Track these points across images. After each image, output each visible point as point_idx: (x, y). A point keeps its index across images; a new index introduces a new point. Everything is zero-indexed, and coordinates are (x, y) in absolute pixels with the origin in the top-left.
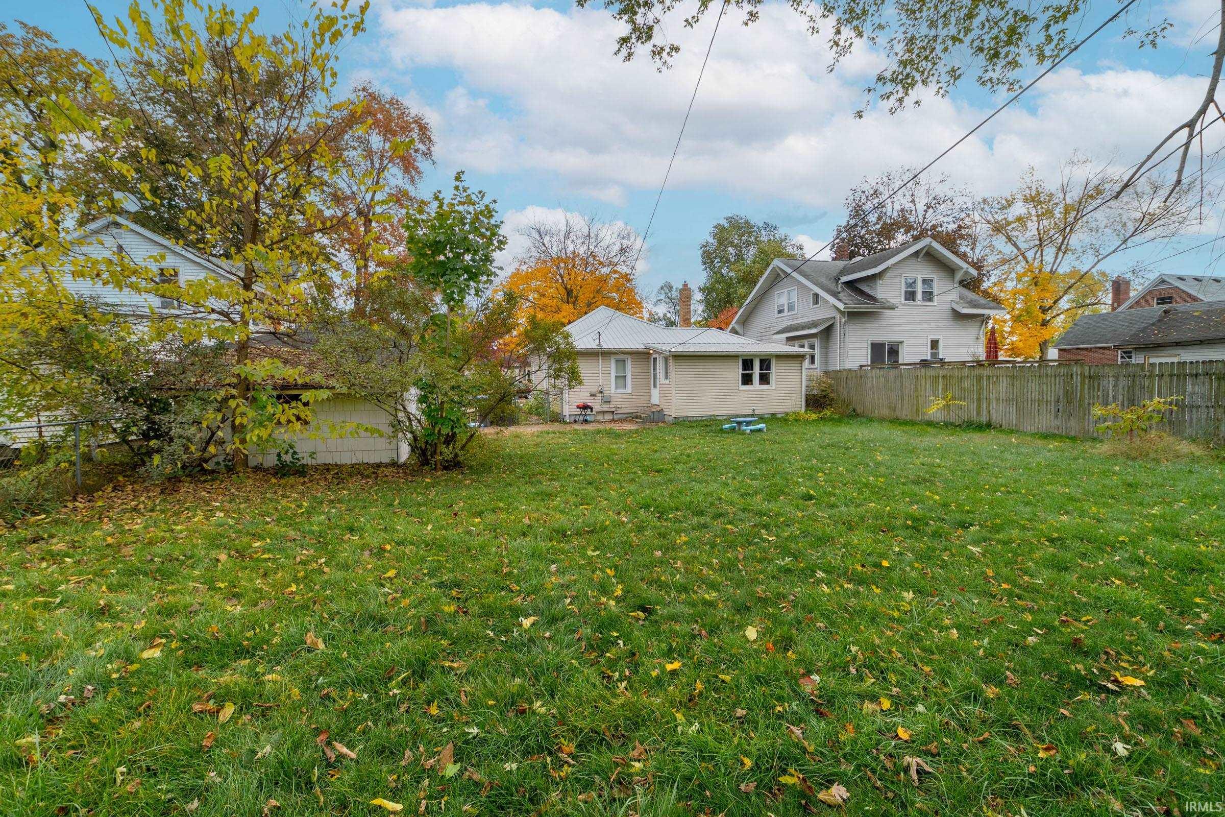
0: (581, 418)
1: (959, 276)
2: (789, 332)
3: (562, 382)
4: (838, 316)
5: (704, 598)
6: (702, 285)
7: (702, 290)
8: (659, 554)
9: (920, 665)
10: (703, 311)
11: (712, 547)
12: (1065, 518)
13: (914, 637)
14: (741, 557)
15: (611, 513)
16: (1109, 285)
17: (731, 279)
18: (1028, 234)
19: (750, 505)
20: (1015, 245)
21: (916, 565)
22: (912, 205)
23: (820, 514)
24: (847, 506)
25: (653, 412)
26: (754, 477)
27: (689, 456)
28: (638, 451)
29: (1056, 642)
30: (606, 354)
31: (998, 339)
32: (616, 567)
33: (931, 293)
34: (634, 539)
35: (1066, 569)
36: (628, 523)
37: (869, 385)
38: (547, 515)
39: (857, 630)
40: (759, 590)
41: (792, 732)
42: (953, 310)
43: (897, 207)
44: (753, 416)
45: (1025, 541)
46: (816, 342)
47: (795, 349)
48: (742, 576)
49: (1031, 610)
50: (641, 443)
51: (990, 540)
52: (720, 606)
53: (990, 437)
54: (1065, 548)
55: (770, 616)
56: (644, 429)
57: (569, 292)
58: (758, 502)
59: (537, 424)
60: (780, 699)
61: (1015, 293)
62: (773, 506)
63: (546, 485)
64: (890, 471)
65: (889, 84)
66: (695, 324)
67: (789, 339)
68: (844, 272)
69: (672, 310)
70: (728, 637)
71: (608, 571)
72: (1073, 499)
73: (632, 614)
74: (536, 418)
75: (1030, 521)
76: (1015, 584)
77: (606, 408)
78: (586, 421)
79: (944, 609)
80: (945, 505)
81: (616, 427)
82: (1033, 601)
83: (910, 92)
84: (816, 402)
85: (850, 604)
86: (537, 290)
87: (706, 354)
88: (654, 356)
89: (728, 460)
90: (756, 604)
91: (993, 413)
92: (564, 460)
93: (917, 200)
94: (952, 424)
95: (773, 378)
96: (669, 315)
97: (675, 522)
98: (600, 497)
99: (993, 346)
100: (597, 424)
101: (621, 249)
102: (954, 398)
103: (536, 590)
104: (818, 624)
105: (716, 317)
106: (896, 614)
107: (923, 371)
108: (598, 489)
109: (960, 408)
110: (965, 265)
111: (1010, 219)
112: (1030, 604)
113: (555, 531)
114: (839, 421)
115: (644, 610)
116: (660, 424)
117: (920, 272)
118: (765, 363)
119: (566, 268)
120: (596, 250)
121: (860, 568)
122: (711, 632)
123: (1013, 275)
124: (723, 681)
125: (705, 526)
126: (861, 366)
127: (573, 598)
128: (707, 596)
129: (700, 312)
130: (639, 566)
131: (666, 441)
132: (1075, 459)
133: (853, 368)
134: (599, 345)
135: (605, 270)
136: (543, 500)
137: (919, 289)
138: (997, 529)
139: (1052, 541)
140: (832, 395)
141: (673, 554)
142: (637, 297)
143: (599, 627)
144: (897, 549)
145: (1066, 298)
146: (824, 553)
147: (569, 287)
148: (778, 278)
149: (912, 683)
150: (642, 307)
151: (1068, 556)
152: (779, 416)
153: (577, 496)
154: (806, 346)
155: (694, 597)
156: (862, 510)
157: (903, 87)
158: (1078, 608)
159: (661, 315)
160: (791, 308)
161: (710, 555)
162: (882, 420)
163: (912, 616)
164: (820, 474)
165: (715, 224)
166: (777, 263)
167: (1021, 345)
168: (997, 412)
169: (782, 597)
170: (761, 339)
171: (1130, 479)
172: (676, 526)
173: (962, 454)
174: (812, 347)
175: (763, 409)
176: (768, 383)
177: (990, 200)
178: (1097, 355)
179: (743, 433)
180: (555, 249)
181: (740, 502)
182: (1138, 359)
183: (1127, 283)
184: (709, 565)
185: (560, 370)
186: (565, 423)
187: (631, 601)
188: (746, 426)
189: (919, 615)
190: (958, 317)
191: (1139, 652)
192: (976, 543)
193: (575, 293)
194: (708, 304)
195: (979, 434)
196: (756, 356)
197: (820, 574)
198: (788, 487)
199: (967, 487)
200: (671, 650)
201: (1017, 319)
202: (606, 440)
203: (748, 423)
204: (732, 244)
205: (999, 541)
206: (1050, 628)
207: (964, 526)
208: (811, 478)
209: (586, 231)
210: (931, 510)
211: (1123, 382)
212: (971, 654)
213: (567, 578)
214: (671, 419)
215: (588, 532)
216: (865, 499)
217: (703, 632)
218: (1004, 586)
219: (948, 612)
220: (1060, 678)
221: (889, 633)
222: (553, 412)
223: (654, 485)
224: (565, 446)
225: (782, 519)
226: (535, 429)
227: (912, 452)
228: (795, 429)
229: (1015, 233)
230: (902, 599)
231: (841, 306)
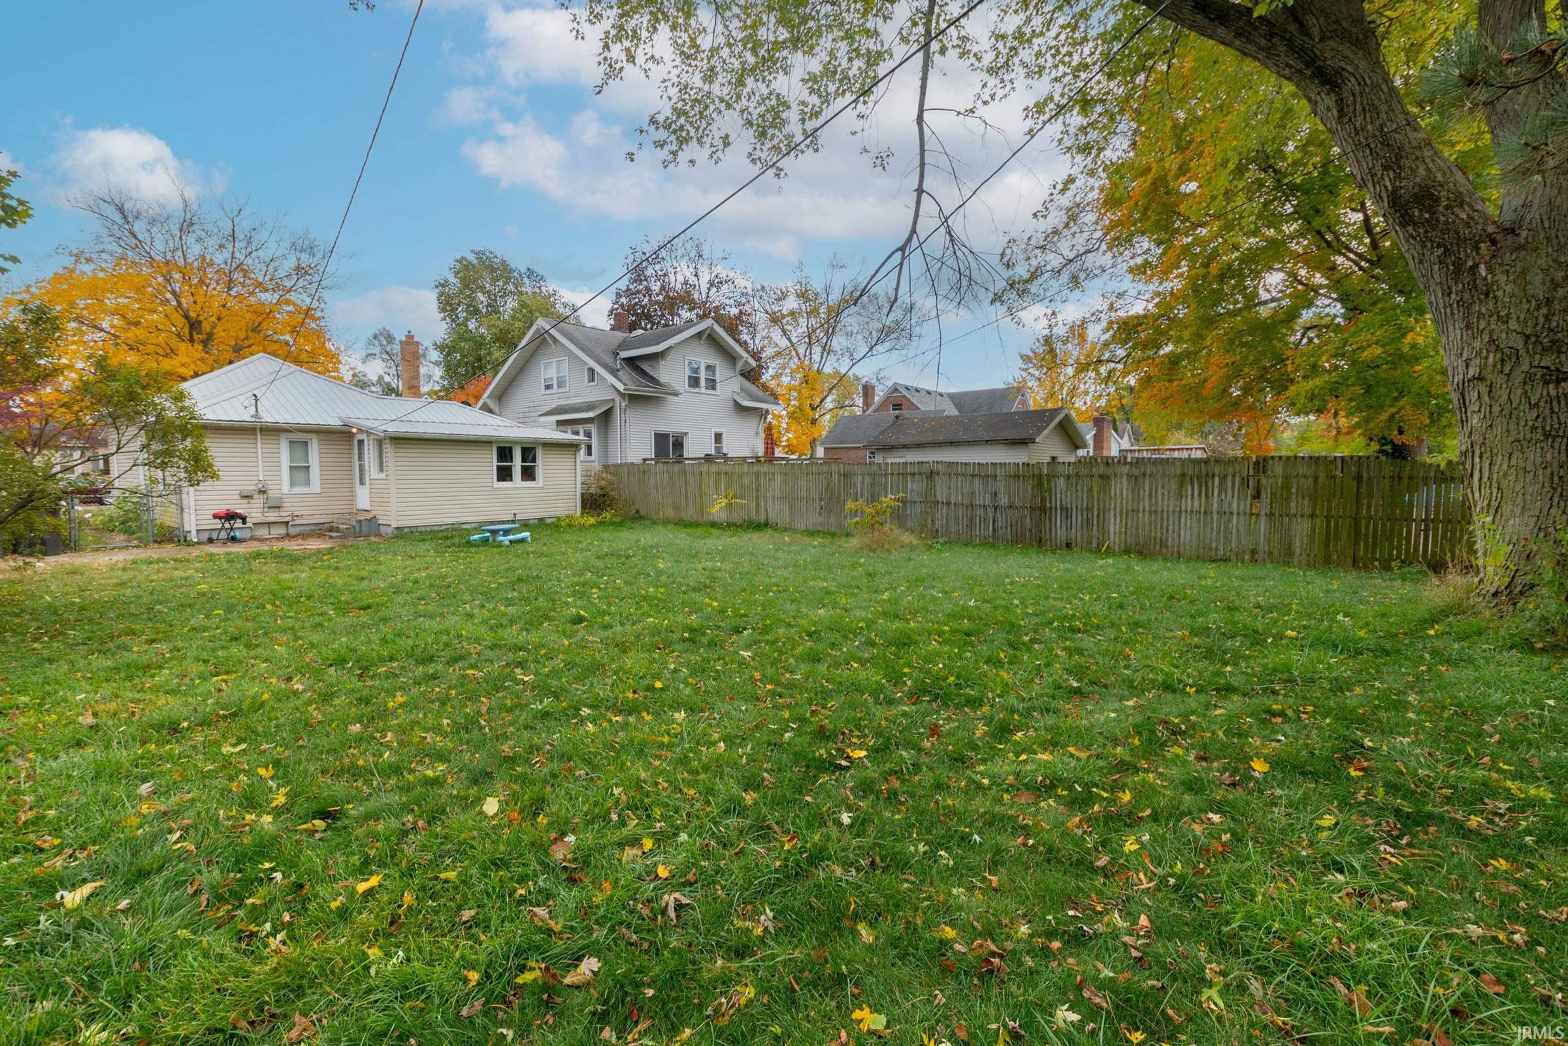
0: (223, 535)
1: (740, 365)
2: (559, 413)
3: (176, 473)
4: (618, 399)
5: (425, 776)
6: (439, 341)
7: (440, 348)
8: (356, 728)
9: (685, 790)
10: (442, 377)
11: (443, 704)
12: (821, 611)
13: (683, 761)
14: (484, 710)
15: (274, 681)
16: (860, 388)
17: (482, 336)
18: (800, 330)
19: (502, 639)
20: (789, 339)
21: (690, 680)
22: (695, 279)
23: (590, 638)
24: (622, 624)
25: (360, 522)
26: (509, 603)
27: (416, 582)
28: (331, 580)
29: (806, 733)
30: (272, 431)
31: (775, 436)
32: (277, 763)
33: (714, 381)
34: (315, 713)
35: (819, 661)
36: (305, 690)
37: (652, 482)
38: (139, 701)
39: (622, 769)
40: (505, 748)
41: (535, 915)
42: (735, 402)
43: (681, 279)
44: (513, 522)
45: (790, 639)
46: (593, 429)
47: (567, 436)
48: (484, 735)
49: (789, 707)
50: (337, 568)
51: (759, 641)
52: (450, 781)
53: (768, 536)
54: (819, 640)
55: (516, 779)
56: (344, 546)
57: (194, 325)
58: (513, 635)
59: (126, 548)
60: (522, 880)
61: (790, 388)
62: (534, 637)
63: (138, 650)
64: (671, 579)
65: (662, 129)
66: (429, 394)
67: (560, 423)
68: (623, 346)
69: (393, 371)
70: (457, 819)
71: (262, 771)
72: (829, 593)
73: (304, 826)
74: (122, 537)
75: (794, 618)
76: (778, 684)
77: (272, 516)
78: (234, 539)
79: (714, 722)
80: (722, 611)
81: (292, 546)
82: (791, 696)
83: (684, 146)
84: (593, 502)
85: (618, 740)
86: (116, 312)
87: (443, 437)
88: (360, 437)
89: (474, 582)
90: (500, 766)
91: (770, 510)
92: (182, 606)
93: (700, 274)
94: (734, 524)
95: (540, 472)
96: (387, 379)
97: (387, 678)
98: (255, 658)
99: (771, 442)
100: (255, 543)
101: (298, 268)
102: (735, 497)
103: (103, 836)
104: (577, 773)
105: (462, 387)
106: (666, 739)
107: (706, 466)
108: (249, 646)
109: (741, 507)
110: (745, 355)
111: (785, 312)
112: (788, 700)
113: (152, 726)
114: (620, 525)
115: (324, 815)
116: (373, 539)
117: (704, 357)
118: (529, 453)
119: (186, 279)
120: (249, 261)
121: (631, 695)
122: (431, 821)
123: (788, 370)
124: (446, 881)
125: (435, 677)
126: (645, 460)
127: (186, 829)
128: (429, 773)
129: (437, 378)
130: (321, 753)
131: (380, 563)
132: (834, 553)
133: (636, 462)
134: (257, 414)
135: (268, 297)
136: (130, 678)
137: (703, 375)
138: (766, 630)
139: (810, 635)
140: (612, 493)
141: (381, 724)
142: (329, 345)
143: (238, 862)
144: (672, 666)
145: (829, 399)
146: (592, 685)
147: (193, 314)
148: (542, 341)
149: (676, 812)
150: (339, 362)
151: (821, 647)
152: (549, 521)
153: (205, 662)
154: (581, 432)
155: (411, 778)
156: (639, 626)
157: (677, 138)
158: (826, 695)
159: (374, 378)
160: (561, 384)
161: (439, 715)
162: (666, 522)
163: (682, 737)
164: (594, 590)
165: (459, 257)
166: (541, 323)
167: (795, 442)
168: (775, 511)
169: (535, 749)
170: (523, 421)
171: (871, 569)
172: (387, 684)
173: (742, 556)
174: (588, 434)
175: (530, 513)
176: (534, 479)
177: (768, 289)
178: (852, 454)
179: (500, 545)
180: (159, 246)
181: (488, 637)
182: (879, 459)
183: (873, 388)
184: (437, 729)
185: (168, 453)
186: (190, 544)
187: (303, 806)
188: (504, 535)
189: (689, 734)
190: (739, 409)
191: (865, 726)
192: (747, 647)
193: (206, 327)
194: (450, 369)
195: (758, 534)
196: (516, 442)
197: (585, 711)
198: (554, 610)
199: (744, 590)
200: (366, 862)
201: (791, 416)
202: (271, 567)
203: (506, 532)
204: (482, 289)
205: (767, 642)
206: (802, 720)
207: (738, 631)
208: (582, 595)
209: (228, 229)
210: (709, 618)
211: (868, 479)
212: (735, 765)
213: (174, 799)
214: (390, 530)
215: (225, 717)
216: (643, 615)
217: (420, 823)
218: (769, 687)
219: (718, 725)
220: (807, 766)
221: (657, 763)
222: (162, 526)
223: (353, 630)
224: (186, 580)
225: (543, 652)
226: (119, 557)
227: (694, 556)
228: (568, 537)
229: (790, 328)
230: (673, 721)
231: (621, 387)
